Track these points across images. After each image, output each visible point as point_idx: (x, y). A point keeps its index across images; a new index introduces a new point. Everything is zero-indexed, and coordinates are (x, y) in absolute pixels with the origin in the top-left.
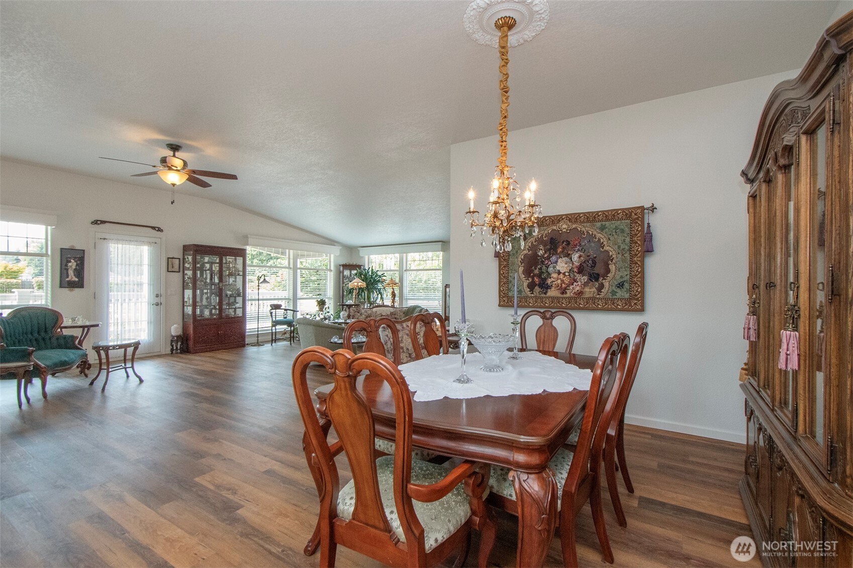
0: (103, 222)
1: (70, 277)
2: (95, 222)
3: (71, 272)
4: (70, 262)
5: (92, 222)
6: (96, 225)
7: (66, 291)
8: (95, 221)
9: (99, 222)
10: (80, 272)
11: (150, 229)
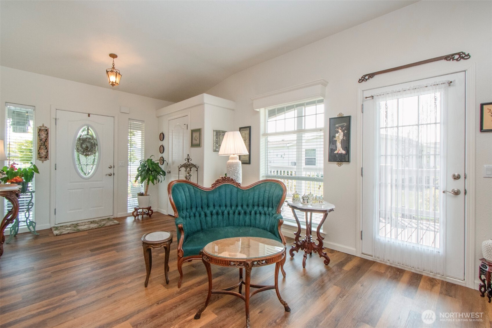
0: (371, 75)
1: (338, 149)
2: (363, 79)
3: (339, 145)
4: (338, 132)
5: (360, 80)
6: (363, 82)
7: (334, 165)
8: (362, 77)
9: (367, 77)
10: (347, 145)
11: (444, 62)
